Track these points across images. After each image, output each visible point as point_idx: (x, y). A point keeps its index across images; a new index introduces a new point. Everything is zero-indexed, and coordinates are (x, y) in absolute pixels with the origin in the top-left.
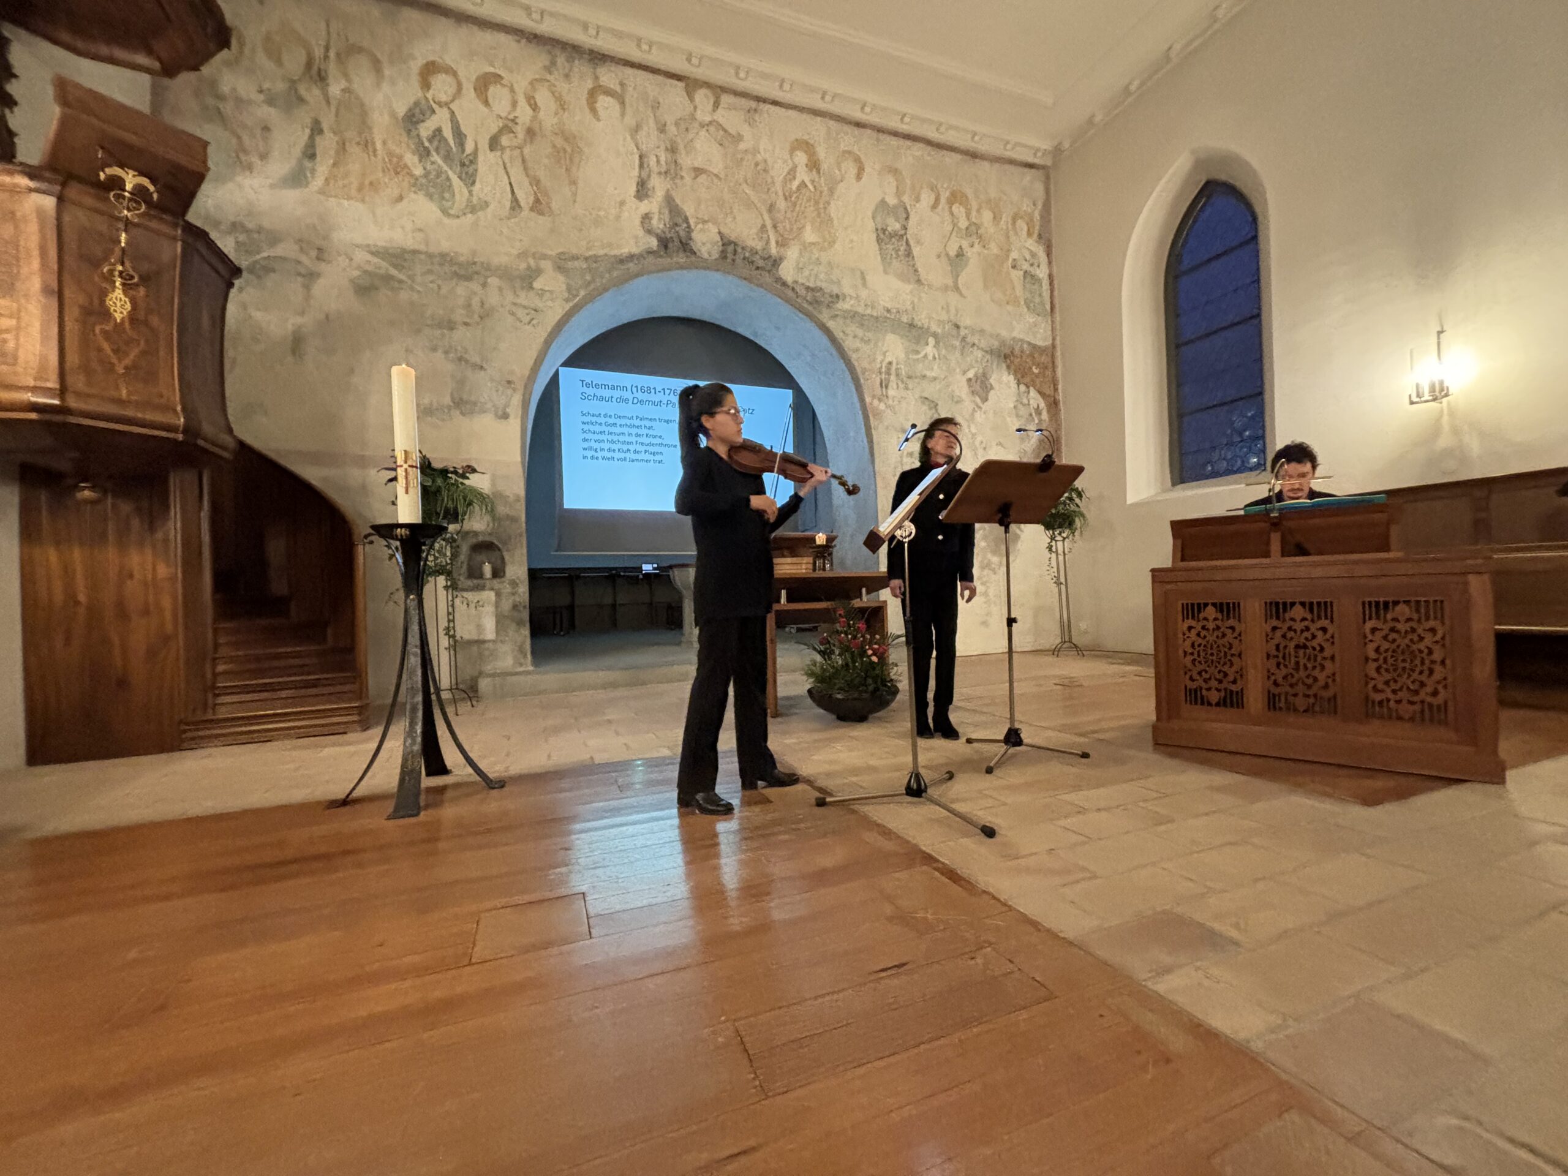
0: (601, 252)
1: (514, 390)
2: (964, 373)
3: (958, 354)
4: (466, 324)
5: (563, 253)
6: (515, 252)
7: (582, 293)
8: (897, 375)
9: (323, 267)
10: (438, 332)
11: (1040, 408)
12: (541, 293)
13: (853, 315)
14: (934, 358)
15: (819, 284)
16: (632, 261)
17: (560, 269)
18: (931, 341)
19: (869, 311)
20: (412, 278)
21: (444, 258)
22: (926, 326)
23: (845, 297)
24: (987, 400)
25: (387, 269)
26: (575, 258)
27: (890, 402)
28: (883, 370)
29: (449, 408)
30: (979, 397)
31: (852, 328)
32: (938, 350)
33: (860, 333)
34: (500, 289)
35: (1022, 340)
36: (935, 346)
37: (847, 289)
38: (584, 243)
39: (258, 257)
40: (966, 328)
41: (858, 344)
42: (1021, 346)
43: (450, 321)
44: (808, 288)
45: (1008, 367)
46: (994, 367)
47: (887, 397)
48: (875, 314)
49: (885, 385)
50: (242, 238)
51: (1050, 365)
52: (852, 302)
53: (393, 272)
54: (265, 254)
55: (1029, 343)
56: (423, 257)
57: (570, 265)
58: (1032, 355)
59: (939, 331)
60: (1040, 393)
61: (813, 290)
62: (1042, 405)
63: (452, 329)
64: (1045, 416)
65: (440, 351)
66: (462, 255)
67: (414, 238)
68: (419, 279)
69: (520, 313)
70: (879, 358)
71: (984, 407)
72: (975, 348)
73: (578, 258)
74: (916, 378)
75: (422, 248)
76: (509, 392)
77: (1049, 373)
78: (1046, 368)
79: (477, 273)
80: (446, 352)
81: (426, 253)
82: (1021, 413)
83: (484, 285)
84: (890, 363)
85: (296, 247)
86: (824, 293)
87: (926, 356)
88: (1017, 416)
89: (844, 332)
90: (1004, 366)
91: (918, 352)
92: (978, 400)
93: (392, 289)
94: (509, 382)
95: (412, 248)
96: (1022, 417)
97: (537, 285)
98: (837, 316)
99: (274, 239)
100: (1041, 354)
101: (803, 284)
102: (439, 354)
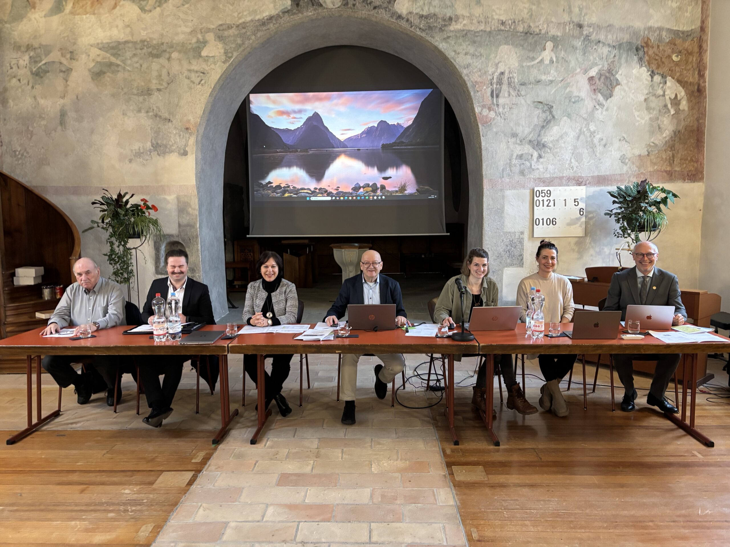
0: (249, 19)
1: (191, 134)
2: (586, 71)
3: (579, 54)
4: (159, 90)
5: (221, 25)
6: (188, 30)
7: (235, 54)
8: (509, 84)
9: (74, 64)
10: (141, 98)
11: (679, 97)
12: (206, 59)
13: (465, 34)
14: (552, 61)
15: (432, 10)
16: (271, 22)
17: (220, 38)
18: (549, 45)
19: (482, 27)
20: (123, 61)
21: (144, 43)
22: (543, 32)
23: (457, 18)
24: (611, 96)
25: (109, 58)
26: (230, 27)
27: (501, 110)
28: (495, 80)
29: (150, 151)
30: (601, 94)
31: (465, 47)
32: (555, 53)
33: (471, 49)
34: (180, 60)
35: (660, 29)
36: (552, 50)
37: (460, 10)
38: (236, 14)
39: (40, 64)
40: (589, 26)
41: (468, 59)
42: (660, 35)
43: (148, 90)
44: (421, 17)
45: (641, 59)
46: (623, 60)
47: (498, 105)
48: (488, 29)
49: (495, 94)
50: (32, 54)
51: (696, 49)
52: (465, 22)
53: (113, 59)
54: (43, 62)
55: (669, 31)
56: (130, 45)
57: (226, 33)
58: (672, 43)
59: (559, 34)
60: (679, 81)
61: (426, 17)
62: (682, 93)
63: (150, 94)
64: (684, 105)
65: (143, 111)
66: (155, 39)
67: (124, 33)
68: (129, 62)
69: (193, 76)
70: (491, 70)
71: (606, 104)
72: (601, 45)
73: (232, 27)
74: (530, 83)
75: (130, 38)
76: (187, 136)
77: (694, 59)
78: (691, 54)
79: (165, 51)
80: (147, 112)
81: (132, 42)
82: (653, 105)
83: (169, 59)
84: (502, 73)
85: (59, 53)
86: (437, 18)
87: (542, 61)
88: (648, 109)
89: (455, 51)
90: (636, 58)
91: (533, 59)
92: (600, 97)
93: (113, 72)
94: (187, 129)
95: (124, 40)
96: (654, 109)
97: (204, 53)
98: (449, 37)
99: (47, 50)
100: (684, 40)
101: (417, 14)
102: (143, 114)
